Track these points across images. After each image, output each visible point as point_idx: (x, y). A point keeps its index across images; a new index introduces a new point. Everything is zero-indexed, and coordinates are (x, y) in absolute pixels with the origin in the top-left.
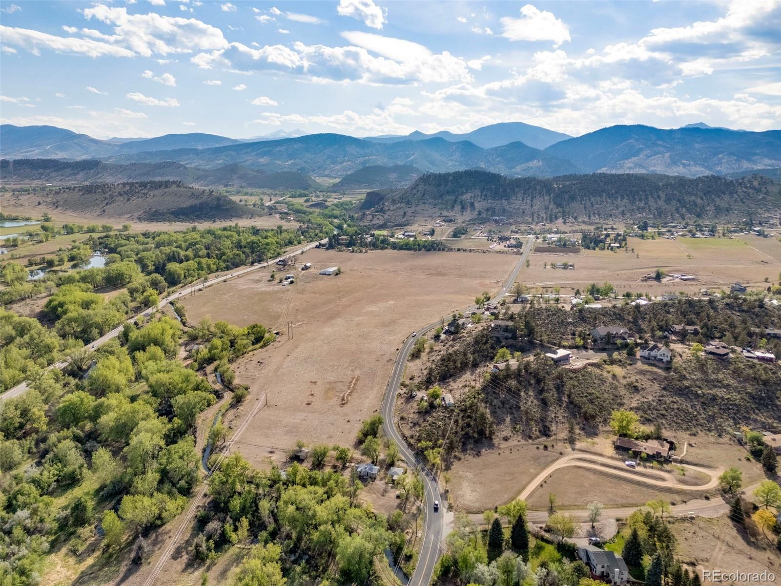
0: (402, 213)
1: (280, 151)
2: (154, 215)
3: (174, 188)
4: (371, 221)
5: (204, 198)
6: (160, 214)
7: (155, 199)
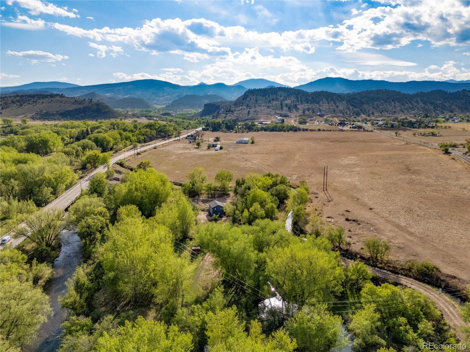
0: (247, 112)
1: (119, 89)
2: (45, 116)
3: (58, 98)
4: (225, 117)
5: (86, 104)
6: (50, 115)
7: (43, 104)
